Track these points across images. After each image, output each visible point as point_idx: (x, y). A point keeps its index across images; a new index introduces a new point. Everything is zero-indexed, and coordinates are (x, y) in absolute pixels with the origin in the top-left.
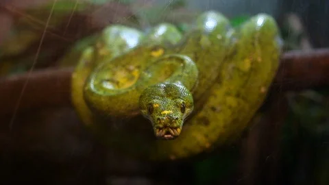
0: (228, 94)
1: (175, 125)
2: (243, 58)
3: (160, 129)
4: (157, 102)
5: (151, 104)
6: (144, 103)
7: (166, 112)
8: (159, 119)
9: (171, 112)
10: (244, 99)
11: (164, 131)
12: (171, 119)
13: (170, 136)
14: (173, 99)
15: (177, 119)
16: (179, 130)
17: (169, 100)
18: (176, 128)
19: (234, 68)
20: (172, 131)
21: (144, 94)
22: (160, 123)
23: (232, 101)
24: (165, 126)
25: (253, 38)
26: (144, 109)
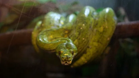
0: (94, 41)
1: (69, 60)
2: (100, 27)
3: (63, 61)
4: (62, 51)
5: (60, 51)
6: (57, 51)
7: (66, 54)
8: (63, 57)
9: (68, 54)
10: (100, 43)
11: (65, 62)
12: (67, 58)
13: (67, 64)
14: (69, 49)
15: (70, 57)
16: (71, 62)
17: (67, 50)
18: (69, 61)
19: (97, 31)
20: (68, 62)
21: (57, 47)
22: (63, 59)
23: (95, 44)
24: (65, 60)
25: (104, 18)
26: (57, 53)
